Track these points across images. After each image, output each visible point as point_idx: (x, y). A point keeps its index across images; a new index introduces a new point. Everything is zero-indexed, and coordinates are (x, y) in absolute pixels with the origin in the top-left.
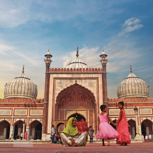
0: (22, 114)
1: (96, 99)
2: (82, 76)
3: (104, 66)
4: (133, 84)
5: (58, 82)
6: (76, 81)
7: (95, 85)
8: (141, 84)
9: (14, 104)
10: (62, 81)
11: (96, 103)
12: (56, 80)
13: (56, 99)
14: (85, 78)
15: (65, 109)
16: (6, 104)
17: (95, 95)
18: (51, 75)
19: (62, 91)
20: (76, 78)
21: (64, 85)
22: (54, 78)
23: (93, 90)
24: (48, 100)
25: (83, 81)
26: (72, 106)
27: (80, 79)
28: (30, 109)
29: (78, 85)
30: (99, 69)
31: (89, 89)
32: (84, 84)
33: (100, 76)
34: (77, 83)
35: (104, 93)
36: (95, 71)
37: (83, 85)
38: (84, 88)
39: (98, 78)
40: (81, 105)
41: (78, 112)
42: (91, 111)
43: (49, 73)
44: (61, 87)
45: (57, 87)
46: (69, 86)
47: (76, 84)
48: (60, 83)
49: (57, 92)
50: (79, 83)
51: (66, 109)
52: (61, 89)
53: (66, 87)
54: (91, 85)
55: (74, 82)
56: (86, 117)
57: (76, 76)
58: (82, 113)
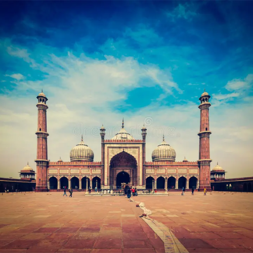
0: (86, 172)
1: (137, 162)
2: (128, 145)
3: (144, 138)
4: (164, 151)
5: (111, 150)
7: (137, 152)
10: (114, 149)
11: (137, 165)
12: (109, 149)
13: (109, 162)
14: (130, 148)
15: (115, 169)
17: (137, 160)
18: (105, 145)
19: (114, 157)
20: (124, 147)
21: (115, 152)
22: (108, 147)
23: (135, 156)
24: (104, 163)
25: (129, 149)
26: (119, 166)
27: (126, 148)
28: (92, 169)
30: (140, 141)
31: (133, 155)
33: (141, 146)
35: (144, 158)
36: (137, 142)
37: (128, 152)
38: (129, 154)
39: (139, 147)
40: (127, 166)
41: (125, 171)
42: (133, 171)
43: (104, 143)
44: (113, 153)
45: (110, 154)
46: (119, 153)
47: (124, 152)
49: (111, 157)
50: (126, 150)
52: (113, 155)
53: (116, 154)
54: (134, 152)
55: (121, 150)
56: (129, 174)
58: (127, 171)
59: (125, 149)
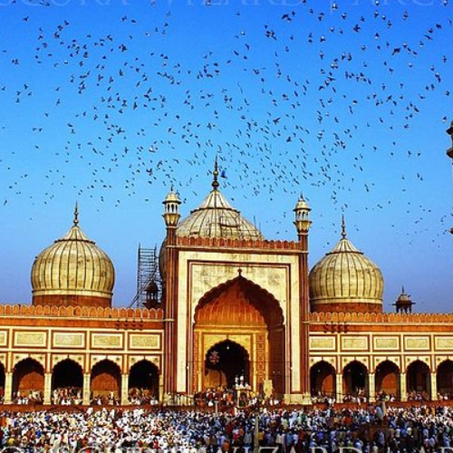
0: (111, 344)
1: (284, 314)
2: (254, 258)
3: (303, 237)
5: (198, 272)
6: (240, 271)
7: (283, 281)
8: (369, 273)
9: (89, 321)
10: (209, 269)
11: (285, 323)
12: (194, 266)
13: (193, 313)
14: (262, 265)
16: (70, 321)
17: (283, 305)
18: (181, 253)
19: (207, 294)
20: (240, 265)
21: (213, 279)
22: (189, 261)
23: (278, 293)
25: (257, 270)
26: (216, 322)
27: (247, 264)
28: (129, 333)
29: (245, 279)
30: (292, 243)
31: (269, 291)
32: (259, 278)
33: (294, 260)
34: (244, 275)
36: (282, 247)
37: (257, 281)
38: (257, 287)
39: (289, 265)
41: (232, 338)
43: (176, 248)
44: (206, 283)
45: (197, 284)
46: (223, 281)
47: (240, 278)
48: (203, 273)
49: (197, 296)
50: (247, 274)
51: (204, 331)
52: (207, 289)
53: (216, 285)
54: (273, 281)
55: (234, 274)
56: (248, 349)
57: (239, 258)
58: (240, 340)
59: (244, 269)
